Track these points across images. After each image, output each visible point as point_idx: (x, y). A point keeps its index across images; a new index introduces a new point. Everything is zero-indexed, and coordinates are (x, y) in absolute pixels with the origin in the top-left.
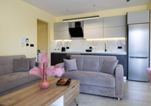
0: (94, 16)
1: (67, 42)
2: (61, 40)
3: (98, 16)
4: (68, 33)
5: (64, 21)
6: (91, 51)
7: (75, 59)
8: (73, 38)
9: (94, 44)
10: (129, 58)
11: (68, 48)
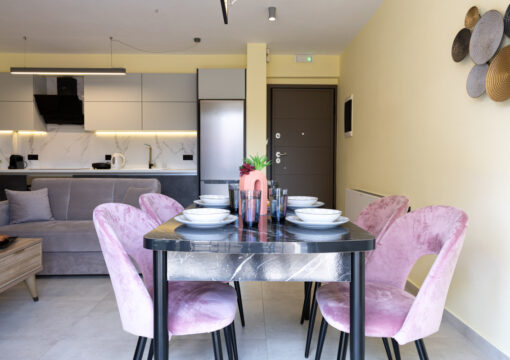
0: (110, 67)
1: (31, 139)
2: (9, 132)
3: (123, 70)
4: (30, 109)
5: (13, 73)
6: (108, 166)
7: (46, 190)
8: (50, 126)
9: (118, 147)
10: (202, 183)
11: (34, 157)
